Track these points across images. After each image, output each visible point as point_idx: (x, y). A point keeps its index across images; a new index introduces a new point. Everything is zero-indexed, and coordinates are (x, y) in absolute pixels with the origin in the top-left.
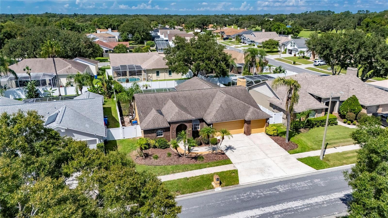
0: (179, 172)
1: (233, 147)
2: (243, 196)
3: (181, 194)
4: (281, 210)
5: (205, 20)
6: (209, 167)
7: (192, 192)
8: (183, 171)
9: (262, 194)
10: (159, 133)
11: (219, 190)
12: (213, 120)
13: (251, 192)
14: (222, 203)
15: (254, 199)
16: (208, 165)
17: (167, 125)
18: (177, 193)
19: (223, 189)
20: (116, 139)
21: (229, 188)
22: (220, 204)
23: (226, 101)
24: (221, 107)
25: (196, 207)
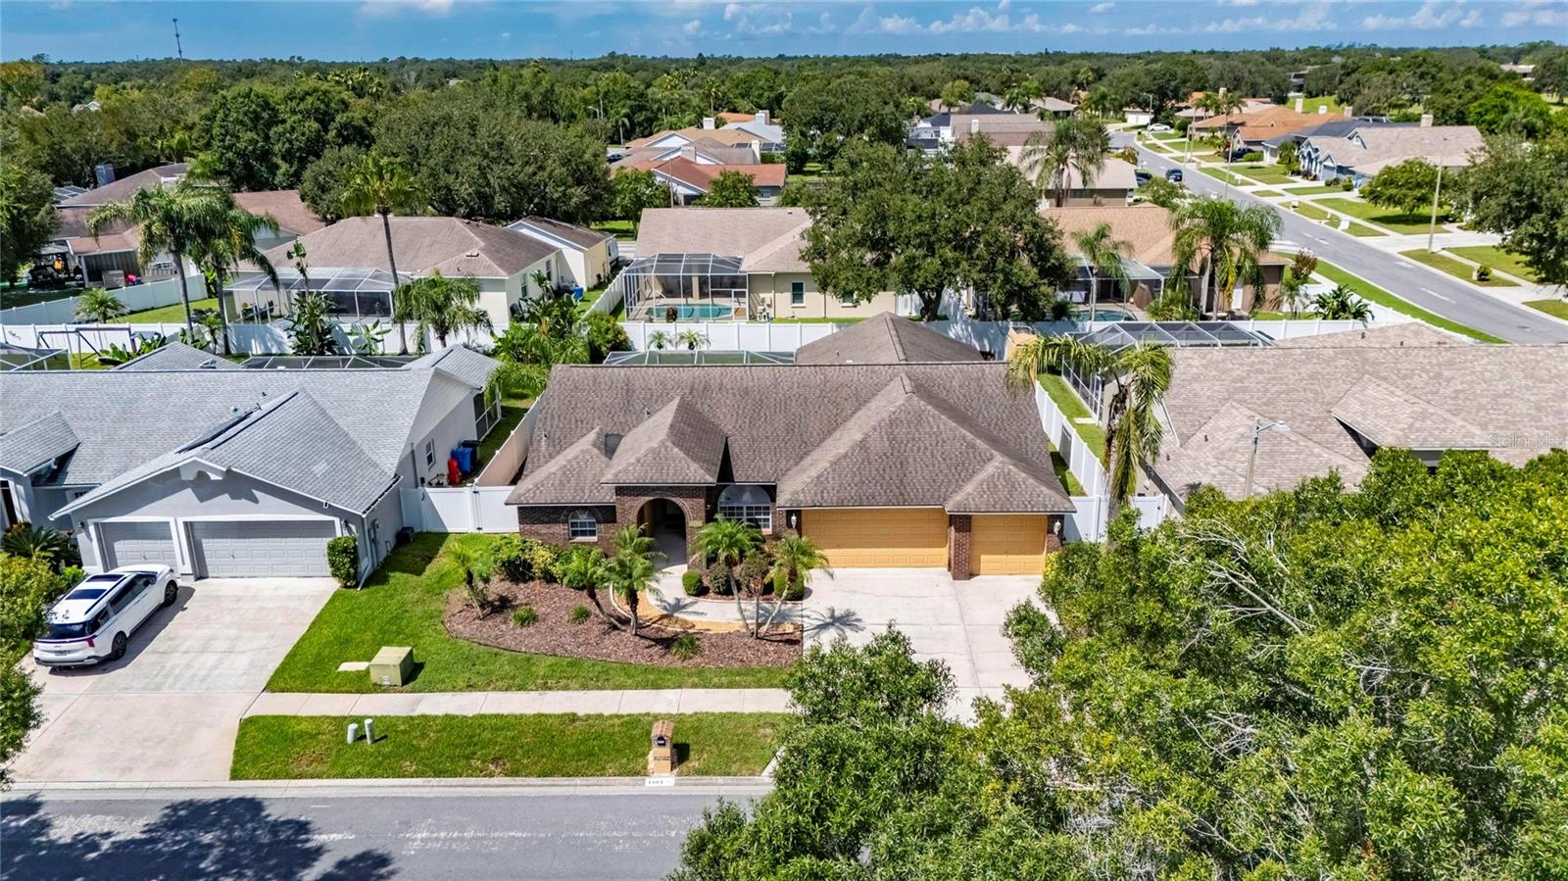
0: (566, 688)
1: (859, 620)
3: (506, 775)
5: (1174, 76)
6: (695, 686)
7: (551, 775)
8: (584, 687)
10: (583, 524)
11: (665, 784)
12: (802, 497)
14: (628, 838)
16: (696, 680)
17: (607, 497)
18: (492, 767)
19: (681, 785)
20: (449, 530)
21: (710, 784)
22: (616, 841)
23: (893, 422)
24: (863, 445)
25: (519, 835)
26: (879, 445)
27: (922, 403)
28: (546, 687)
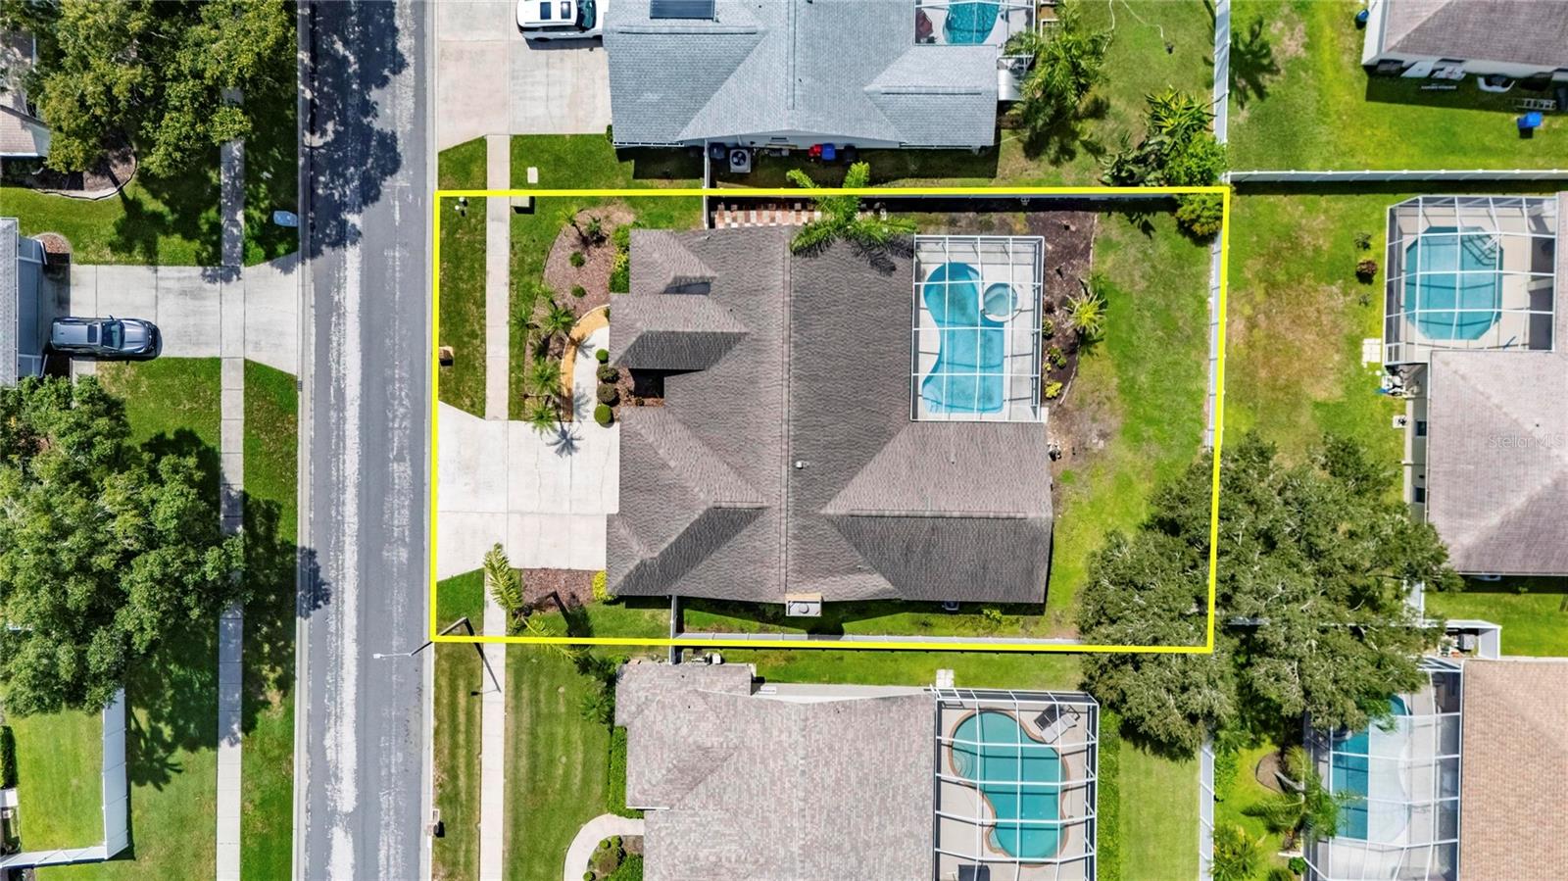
2: (401, 389)
4: (344, 432)
9: (396, 426)
13: (407, 408)
14: (394, 345)
15: (387, 404)
16: (515, 364)
22: (393, 338)
23: (684, 489)
24: (664, 466)
25: (397, 297)
26: (666, 476)
27: (701, 512)
28: (511, 284)
